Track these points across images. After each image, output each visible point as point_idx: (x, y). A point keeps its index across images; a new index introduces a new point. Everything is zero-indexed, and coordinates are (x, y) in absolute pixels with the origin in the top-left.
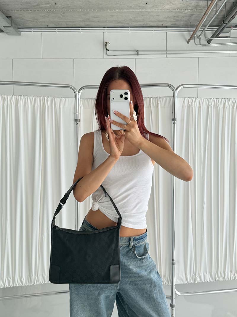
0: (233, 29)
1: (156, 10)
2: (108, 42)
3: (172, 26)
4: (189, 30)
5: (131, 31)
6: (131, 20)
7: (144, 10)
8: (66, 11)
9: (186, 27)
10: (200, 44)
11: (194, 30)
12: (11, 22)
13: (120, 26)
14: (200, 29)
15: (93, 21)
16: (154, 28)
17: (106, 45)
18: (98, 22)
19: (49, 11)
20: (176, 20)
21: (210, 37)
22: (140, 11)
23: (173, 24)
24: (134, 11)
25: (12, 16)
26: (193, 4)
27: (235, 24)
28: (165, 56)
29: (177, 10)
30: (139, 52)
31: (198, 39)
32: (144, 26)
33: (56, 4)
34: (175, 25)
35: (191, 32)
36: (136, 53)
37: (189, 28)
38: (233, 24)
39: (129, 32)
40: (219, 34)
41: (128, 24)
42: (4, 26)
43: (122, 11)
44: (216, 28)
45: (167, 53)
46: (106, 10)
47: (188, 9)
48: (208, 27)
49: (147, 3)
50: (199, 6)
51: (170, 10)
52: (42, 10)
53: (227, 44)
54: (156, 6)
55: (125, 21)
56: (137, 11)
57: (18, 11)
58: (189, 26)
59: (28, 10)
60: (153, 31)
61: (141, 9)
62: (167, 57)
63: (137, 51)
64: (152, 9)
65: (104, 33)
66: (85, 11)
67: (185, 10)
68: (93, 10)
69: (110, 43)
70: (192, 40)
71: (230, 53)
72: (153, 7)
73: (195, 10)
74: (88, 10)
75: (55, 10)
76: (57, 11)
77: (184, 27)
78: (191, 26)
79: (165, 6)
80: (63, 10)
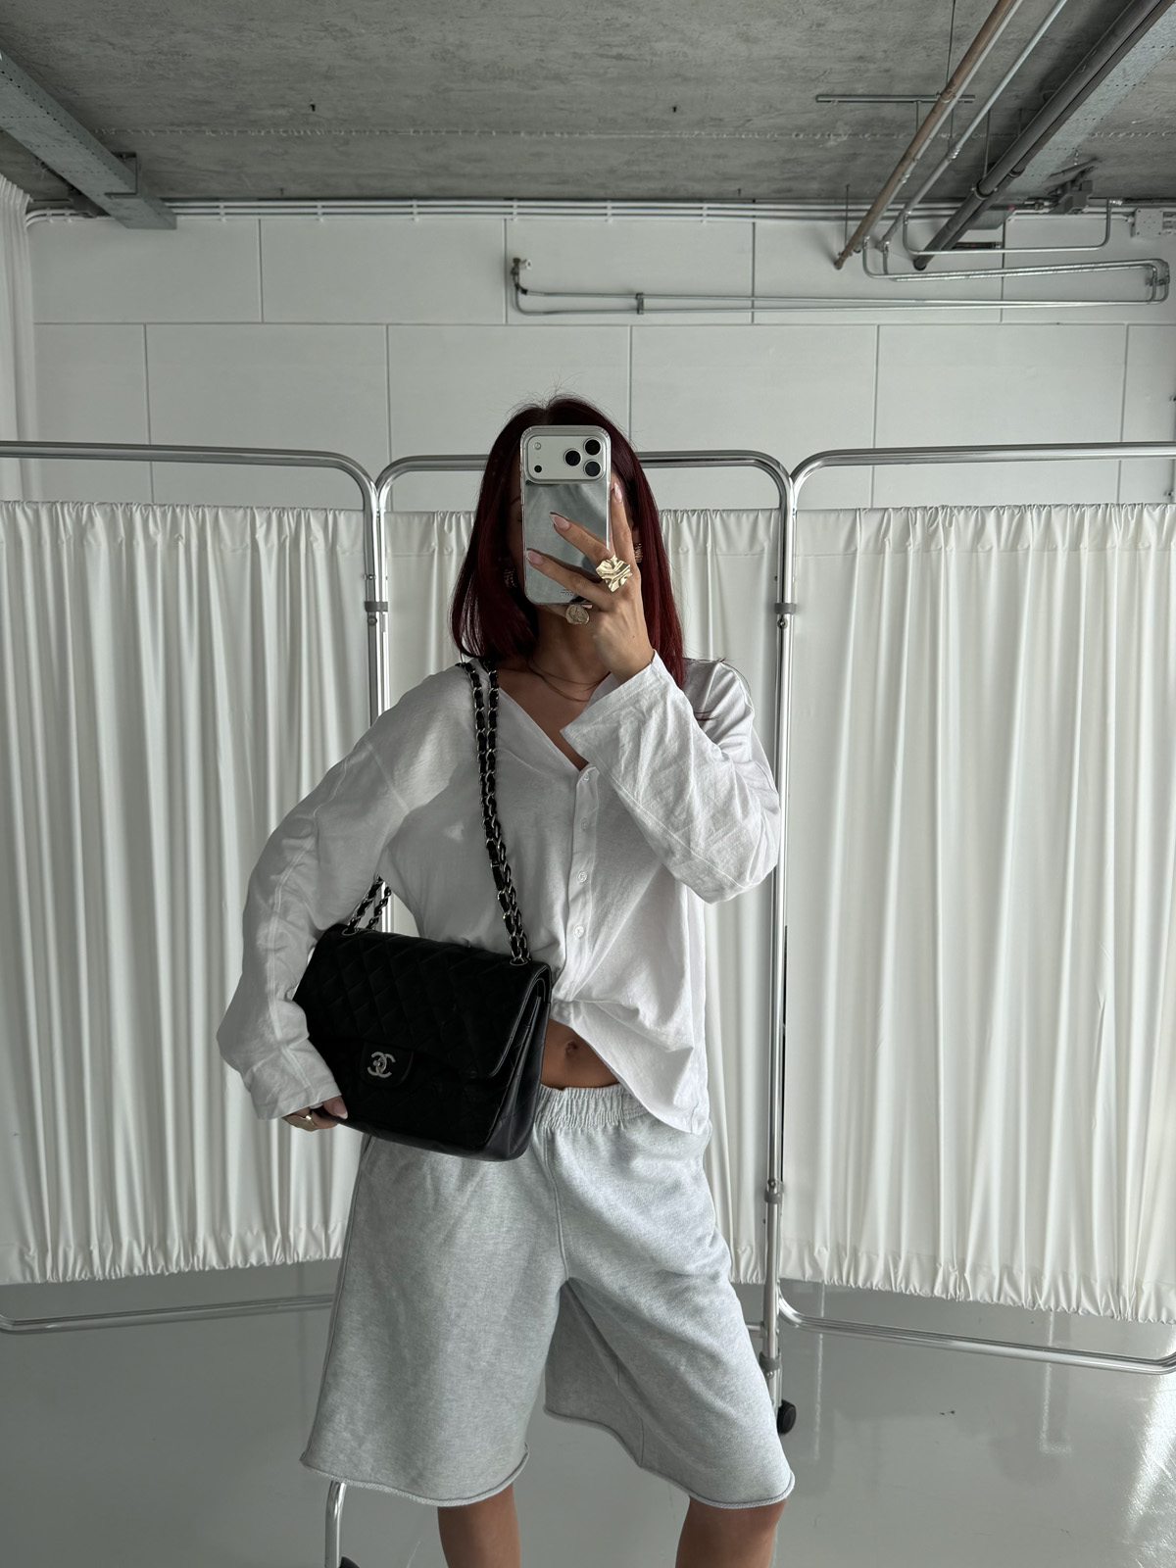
0: (1017, 214)
1: (714, 136)
2: (522, 259)
3: (778, 195)
4: (844, 214)
5: (613, 215)
6: (612, 171)
7: (666, 135)
8: (354, 134)
9: (833, 201)
10: (886, 273)
11: (864, 214)
12: (134, 177)
13: (571, 195)
14: (889, 210)
15: (464, 176)
16: (706, 205)
17: (513, 269)
18: (485, 176)
19: (285, 135)
20: (792, 175)
21: (923, 248)
22: (650, 137)
23: (779, 191)
24: (625, 136)
25: (139, 153)
26: (857, 112)
27: (1023, 194)
28: (746, 316)
29: (797, 135)
30: (645, 301)
31: (881, 254)
32: (667, 195)
33: (313, 107)
34: (789, 195)
35: (850, 223)
36: (634, 302)
37: (844, 207)
38: (1017, 194)
39: (604, 218)
40: (960, 233)
41: (603, 186)
42: (107, 194)
43: (577, 135)
44: (946, 210)
45: (757, 303)
46: (515, 133)
47: (841, 132)
48: (920, 202)
49: (675, 109)
50: (883, 120)
51: (768, 136)
52: (260, 132)
53: (991, 274)
54: (712, 119)
55: (588, 174)
56: (637, 136)
57: (160, 131)
58: (843, 198)
59: (203, 128)
60: (701, 215)
61: (652, 132)
62: (755, 322)
63: (638, 294)
64: (697, 133)
65: (508, 222)
66: (432, 134)
67: (829, 135)
68: (460, 134)
69: (529, 264)
70: (854, 254)
71: (1002, 309)
72: (700, 123)
73: (866, 136)
74: (441, 132)
75: (311, 132)
76: (319, 133)
77: (823, 201)
78: (852, 198)
79: (749, 121)
80: (340, 132)
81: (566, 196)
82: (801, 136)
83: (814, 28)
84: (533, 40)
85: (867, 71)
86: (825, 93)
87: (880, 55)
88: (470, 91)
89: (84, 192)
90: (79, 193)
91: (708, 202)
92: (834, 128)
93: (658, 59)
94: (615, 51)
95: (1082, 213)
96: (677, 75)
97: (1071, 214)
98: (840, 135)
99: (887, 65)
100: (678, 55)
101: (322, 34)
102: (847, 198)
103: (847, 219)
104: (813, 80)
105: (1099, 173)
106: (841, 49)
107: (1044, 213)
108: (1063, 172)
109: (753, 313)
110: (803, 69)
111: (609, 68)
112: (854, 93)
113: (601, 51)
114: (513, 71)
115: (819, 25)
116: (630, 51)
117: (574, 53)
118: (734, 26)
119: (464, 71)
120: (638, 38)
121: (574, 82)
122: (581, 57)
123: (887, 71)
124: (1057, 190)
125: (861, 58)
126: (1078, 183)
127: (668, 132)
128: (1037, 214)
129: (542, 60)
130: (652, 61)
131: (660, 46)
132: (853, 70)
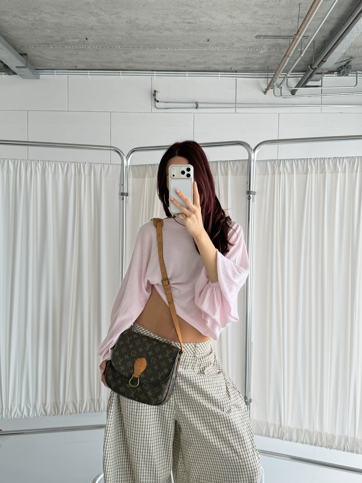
0: (326, 76)
1: (222, 50)
2: (157, 91)
3: (244, 70)
4: (267, 76)
5: (188, 76)
6: (188, 61)
7: (205, 49)
8: (100, 48)
9: (263, 72)
10: (281, 95)
11: (272, 76)
12: (26, 61)
13: (174, 70)
14: (281, 75)
15: (138, 62)
16: (220, 73)
17: (154, 94)
18: (145, 63)
19: (77, 48)
20: (248, 63)
21: (294, 87)
22: (200, 50)
23: (245, 68)
24: (192, 49)
25: (27, 53)
26: (270, 42)
27: (327, 69)
28: (233, 110)
29: (250, 49)
30: (199, 105)
31: (280, 89)
32: (207, 70)
33: (87, 39)
34: (248, 70)
35: (269, 79)
36: (195, 105)
37: (267, 74)
38: (325, 69)
39: (185, 77)
40: (306, 82)
41: (185, 66)
42: (16, 67)
43: (176, 49)
44: (301, 75)
45: (237, 106)
46: (154, 48)
47: (264, 48)
48: (292, 72)
49: (208, 40)
50: (279, 44)
51: (240, 50)
52: (69, 47)
53: (318, 96)
54: (221, 44)
55: (180, 62)
56: (196, 49)
57: (35, 46)
58: (266, 71)
59: (50, 45)
60: (218, 76)
61: (201, 48)
62: (236, 112)
63: (196, 103)
64: (216, 48)
65: (152, 78)
66: (127, 48)
67: (261, 49)
68: (136, 48)
69: (159, 92)
70: (271, 89)
71: (321, 108)
72: (217, 45)
73: (273, 50)
74: (130, 47)
75: (86, 47)
76: (88, 47)
77: (260, 72)
78: (270, 71)
79: (233, 44)
80: (96, 47)
81: (172, 70)
82: (251, 50)
83: (254, 14)
84: (160, 17)
85: (272, 28)
86: (258, 35)
87: (276, 23)
88: (139, 34)
89: (9, 66)
90: (7, 67)
91: (221, 72)
92: (262, 47)
93: (202, 23)
94: (187, 21)
95: (349, 76)
96: (209, 29)
97: (344, 76)
98: (265, 49)
99: (279, 26)
100: (209, 22)
101: (90, 15)
102: (268, 71)
103: (268, 78)
104: (254, 31)
105: (353, 62)
106: (263, 21)
107: (335, 76)
108: (341, 62)
109: (236, 109)
110: (251, 27)
111: (186, 26)
112: (268, 35)
113: (183, 21)
114: (154, 27)
115: (255, 13)
116: (193, 21)
117: (174, 22)
118: (227, 13)
119: (137, 27)
120: (195, 16)
121: (174, 31)
122: (176, 23)
123: (279, 28)
124: (339, 68)
125: (270, 24)
126: (347, 66)
127: (206, 48)
128: (333, 76)
129: (163, 24)
130: (200, 24)
131: (202, 19)
132: (267, 27)
